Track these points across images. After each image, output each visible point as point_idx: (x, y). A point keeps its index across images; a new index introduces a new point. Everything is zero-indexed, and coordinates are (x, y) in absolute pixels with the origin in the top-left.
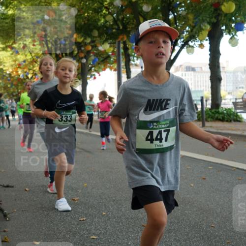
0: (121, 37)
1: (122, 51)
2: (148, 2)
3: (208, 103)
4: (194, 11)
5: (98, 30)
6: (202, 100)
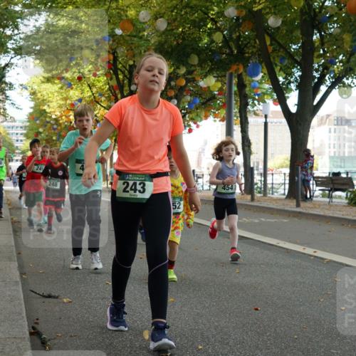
0: (235, 67)
1: (235, 88)
2: (277, 11)
5: (198, 55)
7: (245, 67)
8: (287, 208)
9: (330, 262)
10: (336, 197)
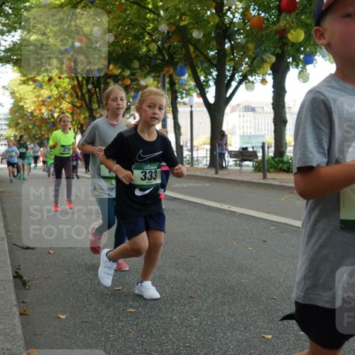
0: (166, 69)
1: (167, 86)
3: (270, 150)
4: (255, 39)
6: (263, 147)
7: (175, 69)
8: (208, 175)
9: (241, 215)
10: (245, 166)
